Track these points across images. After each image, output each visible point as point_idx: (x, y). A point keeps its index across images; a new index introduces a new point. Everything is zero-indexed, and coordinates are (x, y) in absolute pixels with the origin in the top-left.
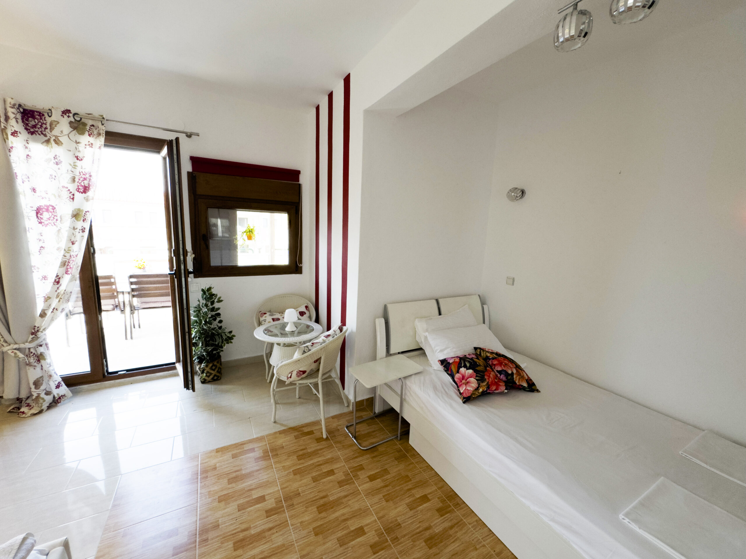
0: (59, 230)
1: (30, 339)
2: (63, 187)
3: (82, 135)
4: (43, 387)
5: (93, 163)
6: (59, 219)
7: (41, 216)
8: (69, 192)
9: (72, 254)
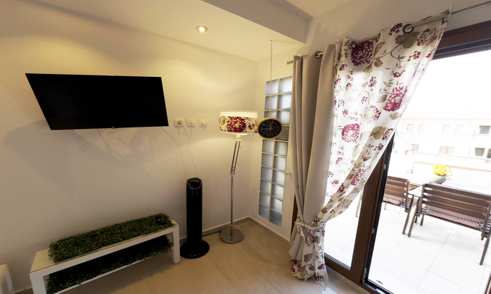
0: (357, 146)
1: (312, 224)
2: (372, 106)
3: (409, 47)
4: (309, 263)
5: (414, 75)
6: (360, 136)
7: (347, 134)
8: (376, 111)
9: (362, 168)
